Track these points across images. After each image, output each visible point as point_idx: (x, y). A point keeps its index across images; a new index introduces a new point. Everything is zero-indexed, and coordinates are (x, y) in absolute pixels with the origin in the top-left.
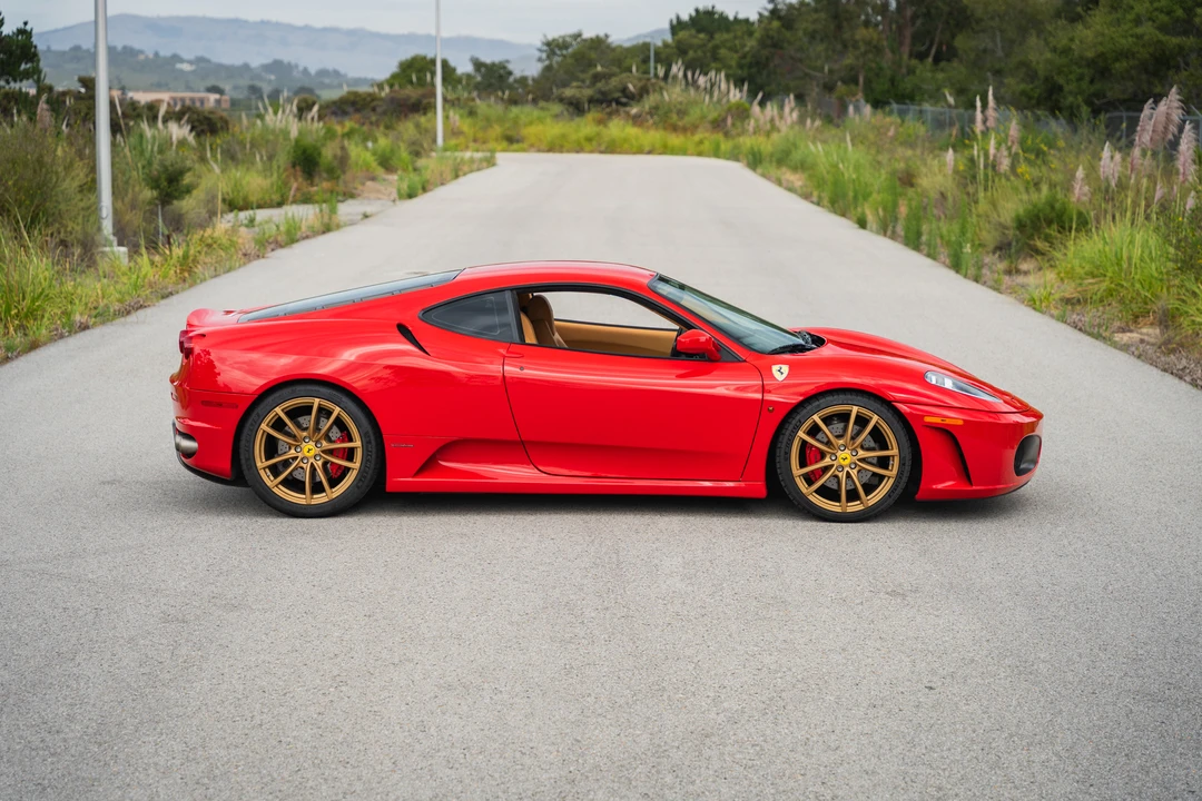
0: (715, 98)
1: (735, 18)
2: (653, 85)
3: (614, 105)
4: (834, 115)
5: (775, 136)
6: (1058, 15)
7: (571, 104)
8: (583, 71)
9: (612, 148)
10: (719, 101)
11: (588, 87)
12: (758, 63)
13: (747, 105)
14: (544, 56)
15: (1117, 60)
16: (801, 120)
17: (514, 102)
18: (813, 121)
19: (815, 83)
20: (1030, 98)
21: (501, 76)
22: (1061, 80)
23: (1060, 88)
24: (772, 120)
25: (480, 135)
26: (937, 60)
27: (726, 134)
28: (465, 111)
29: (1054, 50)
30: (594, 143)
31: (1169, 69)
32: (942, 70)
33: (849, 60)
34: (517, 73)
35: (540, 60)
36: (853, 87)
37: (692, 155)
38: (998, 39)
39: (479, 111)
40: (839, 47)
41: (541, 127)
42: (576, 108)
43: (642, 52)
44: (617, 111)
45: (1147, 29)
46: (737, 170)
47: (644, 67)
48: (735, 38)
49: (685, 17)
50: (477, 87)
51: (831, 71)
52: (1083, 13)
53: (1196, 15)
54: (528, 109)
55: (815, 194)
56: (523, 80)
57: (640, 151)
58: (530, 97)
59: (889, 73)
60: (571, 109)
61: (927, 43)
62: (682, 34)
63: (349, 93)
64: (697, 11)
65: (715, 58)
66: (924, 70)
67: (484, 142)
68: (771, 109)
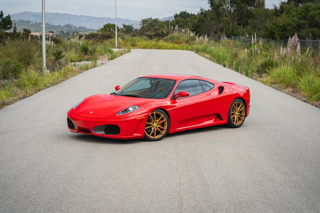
0: (187, 35)
1: (191, 14)
2: (170, 31)
3: (160, 36)
4: (217, 40)
5: (202, 45)
6: (274, 15)
7: (149, 36)
8: (152, 28)
9: (159, 48)
10: (188, 36)
11: (153, 32)
12: (197, 26)
13: (195, 37)
14: (142, 24)
15: (288, 26)
16: (209, 41)
17: (134, 36)
18: (212, 41)
19: (212, 31)
20: (267, 36)
21: (130, 29)
22: (274, 31)
23: (274, 33)
24: (202, 41)
25: (125, 44)
26: (244, 25)
27: (190, 44)
28: (122, 38)
29: (273, 24)
30: (155, 46)
31: (301, 28)
32: (245, 28)
33: (221, 25)
34: (135, 28)
35: (141, 25)
36: (222, 32)
37: (181, 50)
38: (259, 20)
39: (125, 38)
40: (218, 22)
41: (141, 42)
42: (151, 37)
43: (167, 23)
44: (161, 38)
45: (296, 19)
46: (193, 53)
47: (168, 27)
48: (192, 19)
49: (178, 14)
50: (124, 32)
51: (216, 28)
52: (280, 15)
53: (308, 15)
54: (138, 37)
55: (213, 59)
56: (136, 30)
57: (167, 49)
58: (139, 34)
59: (231, 29)
60: (149, 38)
61: (241, 21)
62: (178, 18)
63: (91, 33)
64: (181, 12)
65: (186, 25)
66: (240, 28)
67: (127, 46)
68: (201, 38)
